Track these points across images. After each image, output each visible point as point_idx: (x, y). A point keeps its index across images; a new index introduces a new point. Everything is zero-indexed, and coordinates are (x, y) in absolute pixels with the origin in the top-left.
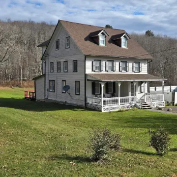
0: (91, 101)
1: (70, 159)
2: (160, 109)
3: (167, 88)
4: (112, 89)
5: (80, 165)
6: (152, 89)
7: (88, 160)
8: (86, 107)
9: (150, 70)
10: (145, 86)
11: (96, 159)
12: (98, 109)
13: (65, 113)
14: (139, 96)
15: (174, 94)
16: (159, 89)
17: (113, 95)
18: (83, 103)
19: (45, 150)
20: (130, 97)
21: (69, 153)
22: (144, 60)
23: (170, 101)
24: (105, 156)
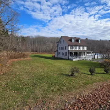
0: (70, 57)
1: (64, 75)
2: (90, 60)
3: (92, 54)
4: (76, 54)
5: (67, 77)
6: (88, 54)
7: (69, 76)
8: (69, 59)
9: (87, 49)
10: (86, 54)
11: (72, 75)
12: (72, 60)
13: (63, 61)
14: (84, 56)
15: (94, 56)
16: (90, 54)
17: (76, 56)
18: (67, 58)
19: (57, 72)
20: (81, 57)
21: (64, 73)
22: (86, 46)
23: (93, 58)
24: (75, 75)
